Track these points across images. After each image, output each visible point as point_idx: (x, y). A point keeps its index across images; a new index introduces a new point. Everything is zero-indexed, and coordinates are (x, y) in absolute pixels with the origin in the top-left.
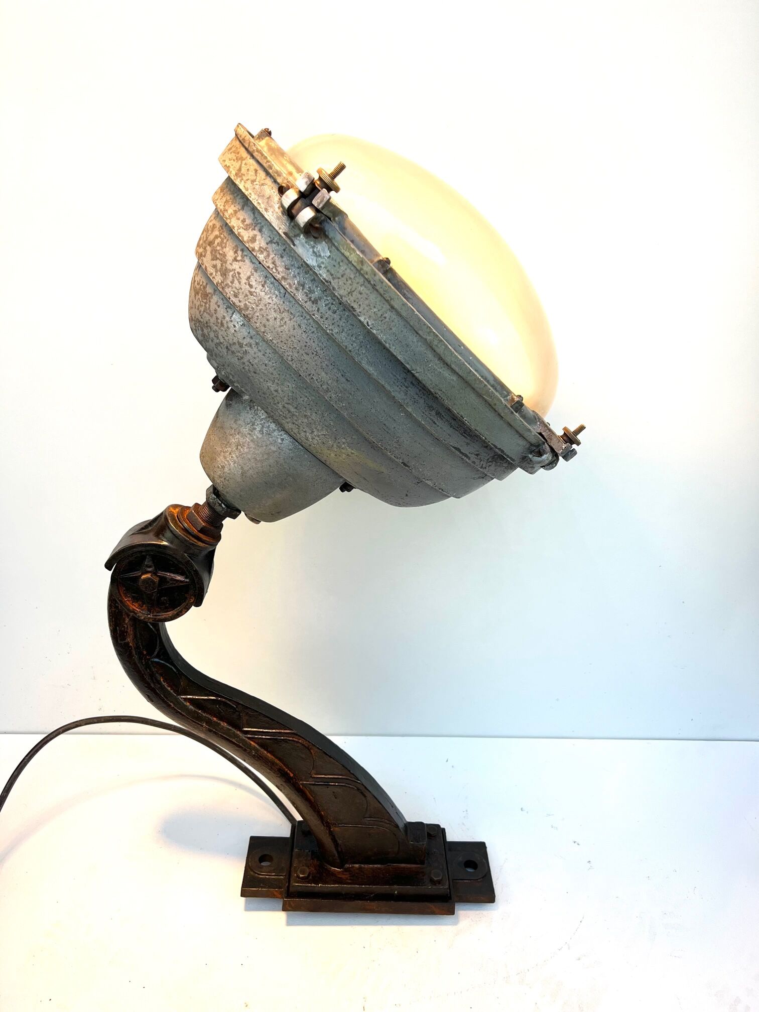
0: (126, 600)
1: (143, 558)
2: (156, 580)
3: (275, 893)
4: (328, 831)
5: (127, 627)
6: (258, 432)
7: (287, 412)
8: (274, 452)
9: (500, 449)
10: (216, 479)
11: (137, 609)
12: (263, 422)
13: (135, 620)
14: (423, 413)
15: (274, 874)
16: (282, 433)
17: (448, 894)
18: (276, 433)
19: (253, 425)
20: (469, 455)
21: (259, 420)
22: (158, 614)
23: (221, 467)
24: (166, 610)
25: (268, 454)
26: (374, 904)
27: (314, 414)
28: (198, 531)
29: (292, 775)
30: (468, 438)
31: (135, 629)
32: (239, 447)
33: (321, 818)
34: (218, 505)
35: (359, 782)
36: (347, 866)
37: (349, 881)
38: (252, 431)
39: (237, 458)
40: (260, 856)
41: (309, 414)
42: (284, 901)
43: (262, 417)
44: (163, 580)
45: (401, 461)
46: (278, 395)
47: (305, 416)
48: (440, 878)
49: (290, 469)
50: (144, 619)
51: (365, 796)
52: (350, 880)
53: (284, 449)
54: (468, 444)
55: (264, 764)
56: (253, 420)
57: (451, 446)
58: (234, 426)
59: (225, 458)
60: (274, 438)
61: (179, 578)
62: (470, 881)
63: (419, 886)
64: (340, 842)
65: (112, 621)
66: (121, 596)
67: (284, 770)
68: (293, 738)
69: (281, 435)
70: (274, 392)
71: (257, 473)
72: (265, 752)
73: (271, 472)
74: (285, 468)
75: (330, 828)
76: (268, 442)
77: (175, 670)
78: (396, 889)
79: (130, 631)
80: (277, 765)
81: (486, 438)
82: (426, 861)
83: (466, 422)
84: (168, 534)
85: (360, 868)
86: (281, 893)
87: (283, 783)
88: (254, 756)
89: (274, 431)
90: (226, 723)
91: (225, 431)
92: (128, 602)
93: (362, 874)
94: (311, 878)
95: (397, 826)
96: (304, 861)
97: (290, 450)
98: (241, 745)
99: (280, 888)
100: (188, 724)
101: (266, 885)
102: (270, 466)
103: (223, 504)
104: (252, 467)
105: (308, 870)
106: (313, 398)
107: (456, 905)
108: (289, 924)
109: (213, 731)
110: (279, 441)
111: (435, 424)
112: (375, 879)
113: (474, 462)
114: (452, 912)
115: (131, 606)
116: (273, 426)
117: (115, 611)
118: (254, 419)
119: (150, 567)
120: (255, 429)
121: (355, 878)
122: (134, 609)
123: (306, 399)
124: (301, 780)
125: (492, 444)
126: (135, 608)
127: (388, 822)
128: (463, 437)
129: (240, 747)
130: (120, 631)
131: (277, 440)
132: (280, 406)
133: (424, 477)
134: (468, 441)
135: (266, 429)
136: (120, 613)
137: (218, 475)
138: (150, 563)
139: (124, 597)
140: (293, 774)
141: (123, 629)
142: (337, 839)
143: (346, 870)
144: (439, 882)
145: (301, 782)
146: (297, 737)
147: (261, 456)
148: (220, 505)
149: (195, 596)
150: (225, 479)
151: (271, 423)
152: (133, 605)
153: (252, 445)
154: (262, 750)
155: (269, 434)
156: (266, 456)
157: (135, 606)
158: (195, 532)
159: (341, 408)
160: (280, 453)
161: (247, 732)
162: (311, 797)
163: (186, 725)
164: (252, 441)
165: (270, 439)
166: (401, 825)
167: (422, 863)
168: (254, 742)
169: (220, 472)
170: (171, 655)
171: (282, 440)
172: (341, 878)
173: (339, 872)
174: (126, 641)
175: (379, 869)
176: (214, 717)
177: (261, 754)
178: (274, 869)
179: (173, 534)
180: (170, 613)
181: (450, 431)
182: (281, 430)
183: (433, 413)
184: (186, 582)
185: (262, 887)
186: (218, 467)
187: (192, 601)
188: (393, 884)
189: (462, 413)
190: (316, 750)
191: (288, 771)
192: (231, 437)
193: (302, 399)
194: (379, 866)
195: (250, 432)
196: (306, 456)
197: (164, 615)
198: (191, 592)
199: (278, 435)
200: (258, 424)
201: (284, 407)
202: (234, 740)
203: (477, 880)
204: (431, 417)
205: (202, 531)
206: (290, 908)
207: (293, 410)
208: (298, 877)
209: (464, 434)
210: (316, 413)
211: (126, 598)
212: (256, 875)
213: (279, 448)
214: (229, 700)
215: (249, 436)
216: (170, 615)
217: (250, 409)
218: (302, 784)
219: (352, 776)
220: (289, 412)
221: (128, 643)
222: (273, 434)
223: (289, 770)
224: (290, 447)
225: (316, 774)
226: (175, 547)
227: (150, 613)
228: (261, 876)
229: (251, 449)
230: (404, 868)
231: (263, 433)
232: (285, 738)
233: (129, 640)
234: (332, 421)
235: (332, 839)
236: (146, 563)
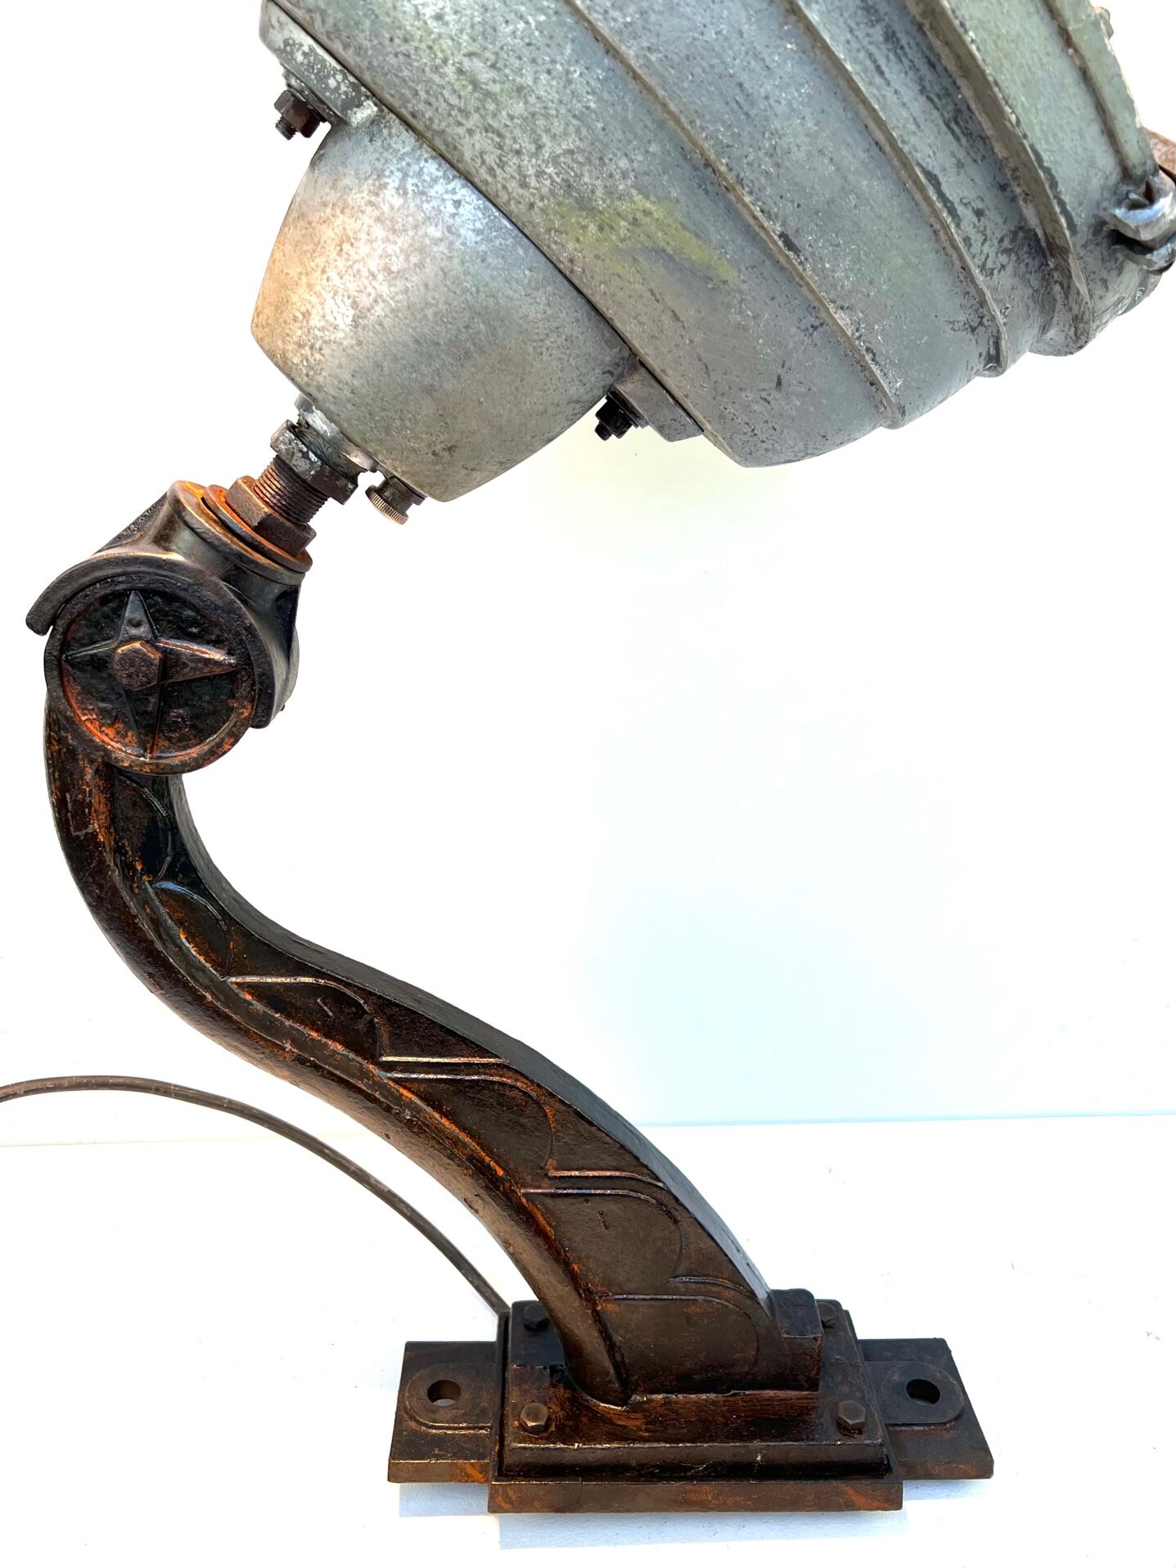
0: (84, 718)
1: (121, 598)
2: (155, 656)
3: (470, 1470)
4: (589, 1312)
5: (90, 791)
6: (394, 191)
7: (470, 88)
8: (437, 242)
9: (1047, 171)
10: (289, 355)
11: (112, 743)
12: (404, 163)
13: (110, 771)
14: (851, 31)
15: (465, 1425)
16: (457, 184)
17: (882, 1462)
18: (439, 188)
19: (379, 177)
20: (960, 210)
21: (395, 161)
22: (164, 755)
23: (300, 317)
24: (183, 743)
25: (422, 250)
26: (708, 1489)
27: (543, 77)
28: (256, 529)
29: (501, 1173)
30: (964, 140)
31: (112, 800)
32: (346, 247)
33: (574, 1279)
34: (300, 455)
35: (660, 1184)
36: (636, 1398)
37: (647, 1434)
38: (377, 195)
39: (341, 278)
40: (430, 1384)
41: (529, 81)
42: (493, 1489)
43: (403, 151)
44: (170, 660)
45: (779, 229)
46: (443, 30)
47: (520, 89)
48: (862, 1420)
49: (478, 292)
50: (130, 766)
51: (676, 1222)
52: (647, 1430)
53: (462, 231)
54: (960, 165)
55: (433, 1143)
56: (379, 165)
57: (919, 164)
58: (333, 196)
59: (310, 287)
60: (434, 203)
61: (213, 654)
62: (926, 1428)
63: (813, 1440)
64: (618, 1338)
65: (55, 781)
66: (71, 706)
67: (482, 1161)
68: (501, 1076)
69: (454, 191)
70: (432, 24)
71: (393, 311)
72: (437, 1115)
73: (428, 305)
74: (465, 291)
75: (595, 1304)
76: (420, 217)
77: (215, 912)
78: (759, 1450)
79: (98, 801)
80: (465, 1145)
81: (1018, 121)
82: (821, 1383)
83: (973, 48)
85: (667, 1403)
86: (483, 1470)
87: (482, 1192)
88: (409, 1124)
89: (435, 180)
90: (340, 1043)
91: (310, 219)
92: (89, 725)
93: (673, 1416)
94: (553, 1428)
95: (752, 1295)
96: (535, 1391)
97: (478, 232)
98: (377, 1095)
99: (481, 1457)
100: (250, 1047)
101: (448, 1452)
102: (426, 286)
103: (313, 452)
104: (381, 296)
105: (544, 1410)
106: (542, 18)
107: (904, 1482)
108: (505, 1544)
109: (309, 1061)
110: (450, 209)
111: (881, 73)
112: (705, 1427)
113: (967, 240)
114: (897, 1504)
115: (99, 734)
116: (432, 168)
117: (60, 750)
118: (383, 161)
119: (138, 625)
120: (385, 186)
121: (660, 1425)
122: (103, 741)
123: (521, 25)
124: (524, 1186)
125: (1032, 147)
126: (106, 739)
127: (729, 1285)
128: (950, 137)
129: (374, 1100)
130: (74, 802)
131: (442, 208)
132: (450, 70)
133: (833, 295)
134: (962, 154)
135: (415, 181)
136: (72, 753)
137: (295, 343)
138: (139, 615)
139: (79, 712)
140: (503, 1169)
141: (80, 796)
142: (610, 1330)
143: (637, 1408)
144: (859, 1429)
145: (522, 1191)
146: (510, 1074)
147: (402, 258)
148: (305, 456)
149: (252, 701)
150: (312, 348)
151: (426, 161)
152: (102, 732)
153: (379, 232)
154: (429, 1110)
155: (423, 193)
156: (414, 259)
157: (107, 735)
158: (245, 530)
159: (620, 33)
160: (451, 243)
161: (390, 1066)
162: (549, 1228)
163: (245, 1049)
164: (378, 220)
165: (425, 206)
166: (761, 1295)
167: (813, 1385)
168: (409, 1090)
169: (299, 333)
170: (203, 873)
171: (457, 204)
172: (625, 1427)
173: (620, 1414)
174: (90, 830)
175: (713, 1403)
176: (312, 1029)
177: (425, 1118)
178: (465, 1414)
179: (198, 536)
180: (194, 752)
181: (918, 106)
182: (454, 177)
183: (878, 33)
184: (230, 664)
185: (438, 1457)
186: (295, 319)
187: (246, 714)
188: (751, 1437)
189: (963, 12)
190: (558, 1105)
191: (492, 1163)
192: (324, 227)
193: (511, 28)
194: (712, 1396)
195: (373, 199)
196: (521, 252)
197: (177, 757)
198: (244, 689)
199: (447, 192)
200: (392, 172)
201: (460, 71)
202: (360, 1084)
203: (945, 1424)
204: (873, 49)
205: (262, 528)
206: (507, 1506)
207: (485, 75)
208: (523, 1427)
209: (953, 125)
210: (549, 72)
211: (84, 715)
212: (423, 1428)
213: (449, 229)
214: (347, 985)
215: (369, 209)
216: (195, 755)
217: (371, 140)
218: (526, 1195)
219: (645, 1171)
220: (475, 84)
221: (94, 835)
222: (432, 192)
223: (496, 1162)
224: (478, 225)
225: (556, 1169)
226: (197, 566)
227: (145, 750)
228: (434, 1431)
229: (375, 245)
230: (770, 1399)
231: (405, 193)
232: (483, 1077)
233: (96, 826)
234: (593, 93)
235: (600, 1332)
236: (127, 614)
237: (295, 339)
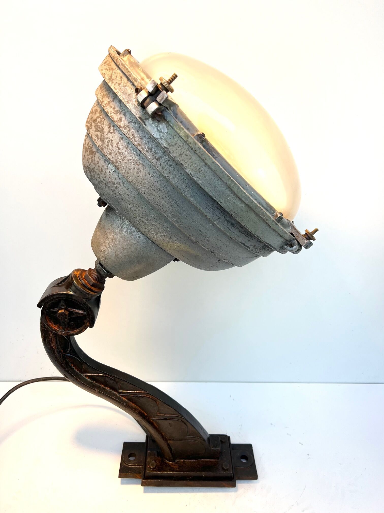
0: (50, 324)
1: (60, 301)
2: (67, 313)
3: (137, 476)
4: (166, 443)
5: (51, 338)
6: (125, 232)
7: (142, 222)
8: (134, 244)
9: (268, 244)
10: (100, 258)
11: (57, 329)
12: (127, 226)
13: (56, 335)
14: (223, 224)
15: (137, 465)
16: (139, 233)
17: (232, 476)
18: (135, 233)
19: (122, 228)
20: (250, 246)
21: (125, 225)
22: (68, 331)
23: (103, 251)
24: (74, 329)
25: (130, 245)
26: (192, 482)
27: (158, 224)
28: (91, 286)
29: (146, 415)
30: (250, 237)
31: (56, 339)
32: (114, 241)
33: (163, 437)
34: (102, 271)
35: (183, 418)
36: (177, 460)
37: (178, 470)
38: (121, 232)
39: (113, 247)
40: (128, 455)
41: (155, 224)
42: (142, 481)
43: (127, 224)
44: (71, 313)
45: (209, 250)
46: (136, 212)
47: (153, 225)
48: (228, 468)
49: (144, 253)
50: (61, 334)
51: (186, 425)
52: (179, 469)
53: (140, 242)
54: (249, 241)
55: (131, 410)
56: (122, 225)
57: (239, 242)
58: (111, 228)
59: (105, 246)
60: (134, 236)
61: (80, 312)
62: (244, 468)
63: (216, 472)
64: (172, 448)
65: (43, 335)
66: (47, 322)
67: (141, 413)
68: (146, 395)
69: (138, 234)
70: (134, 211)
71: (124, 255)
72: (131, 403)
73: (132, 255)
74: (141, 253)
75: (167, 442)
76: (131, 238)
77: (79, 360)
78: (204, 474)
79: (54, 340)
80: (138, 409)
81: (260, 238)
82: (220, 457)
83: (249, 230)
84: (73, 288)
85: (184, 462)
86: (140, 476)
87: (142, 420)
88: (125, 406)
89: (134, 232)
90: (109, 388)
91: (105, 230)
92: (51, 325)
93: (185, 465)
94: (157, 468)
95: (204, 440)
96: (153, 458)
97: (144, 243)
98: (117, 400)
99: (140, 473)
100: (88, 390)
101: (133, 472)
102: (132, 252)
103: (105, 270)
104: (122, 252)
105: (155, 464)
106: (158, 215)
107: (236, 481)
108: (145, 492)
109: (102, 393)
110: (137, 237)
111: (230, 230)
112: (192, 468)
113: (252, 250)
114: (234, 486)
115: (54, 327)
116: (133, 229)
117: (44, 330)
118: (122, 224)
119: (63, 306)
120: (123, 230)
121: (181, 468)
122: (55, 329)
123: (153, 215)
124: (151, 417)
125: (264, 241)
126: (55, 328)
127: (199, 438)
128: (246, 237)
130: (48, 340)
131: (136, 237)
132: (138, 219)
133: (222, 258)
134: (249, 239)
135: (130, 231)
136: (47, 331)
137: (102, 256)
138: (63, 304)
139: (49, 322)
140: (147, 414)
141: (49, 339)
142: (171, 447)
143: (177, 463)
144: (227, 470)
145: (151, 418)
146: (149, 395)
147: (126, 246)
149: (90, 322)
150: (105, 258)
151: (132, 227)
152: (54, 326)
153: (121, 239)
154: (129, 402)
155: (131, 234)
156: (129, 246)
157: (55, 327)
158: (89, 286)
159: (174, 221)
160: (138, 244)
161: (121, 393)
162: (157, 426)
163: (86, 389)
164: (121, 237)
165: (132, 236)
166: (206, 438)
167: (218, 458)
168: (125, 398)
169: (103, 254)
171: (139, 237)
172: (173, 468)
173: (172, 464)
174: (51, 346)
175: (194, 462)
176: (103, 385)
177: (129, 404)
178: (137, 462)
179: (76, 288)
180: (76, 331)
181: (239, 234)
182: (139, 231)
183: (229, 224)
184: (85, 314)
185: (130, 473)
186: (102, 251)
187: (88, 324)
188: (202, 471)
189: (247, 225)
190: (160, 401)
191: (144, 413)
192: (109, 234)
193: (151, 215)
194: (194, 460)
195: (120, 232)
196: (153, 246)
197: (72, 332)
198: (88, 319)
199: (137, 234)
200: (124, 227)
201: (140, 219)
202: (113, 398)
203: (248, 467)
204: (228, 227)
205: (93, 285)
206: (145, 485)
207: (145, 221)
208: (150, 467)
209: (247, 235)
210: (159, 223)
211: (50, 323)
212: (127, 465)
213: (137, 241)
214: (111, 376)
215: (119, 234)
216: (76, 332)
217: (120, 218)
218: (152, 419)
219: (180, 415)
220: (143, 222)
221: (52, 347)
222: (134, 234)
223: (145, 412)
224: (144, 241)
225: (159, 414)
226: (77, 295)
227: (64, 331)
228: (129, 466)
229: (121, 242)
230: (208, 461)
231: (128, 233)
232: (142, 395)
233: (53, 345)
234: (169, 228)
235: (168, 447)
236: (61, 304)
237: (101, 255)
